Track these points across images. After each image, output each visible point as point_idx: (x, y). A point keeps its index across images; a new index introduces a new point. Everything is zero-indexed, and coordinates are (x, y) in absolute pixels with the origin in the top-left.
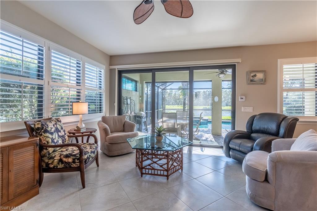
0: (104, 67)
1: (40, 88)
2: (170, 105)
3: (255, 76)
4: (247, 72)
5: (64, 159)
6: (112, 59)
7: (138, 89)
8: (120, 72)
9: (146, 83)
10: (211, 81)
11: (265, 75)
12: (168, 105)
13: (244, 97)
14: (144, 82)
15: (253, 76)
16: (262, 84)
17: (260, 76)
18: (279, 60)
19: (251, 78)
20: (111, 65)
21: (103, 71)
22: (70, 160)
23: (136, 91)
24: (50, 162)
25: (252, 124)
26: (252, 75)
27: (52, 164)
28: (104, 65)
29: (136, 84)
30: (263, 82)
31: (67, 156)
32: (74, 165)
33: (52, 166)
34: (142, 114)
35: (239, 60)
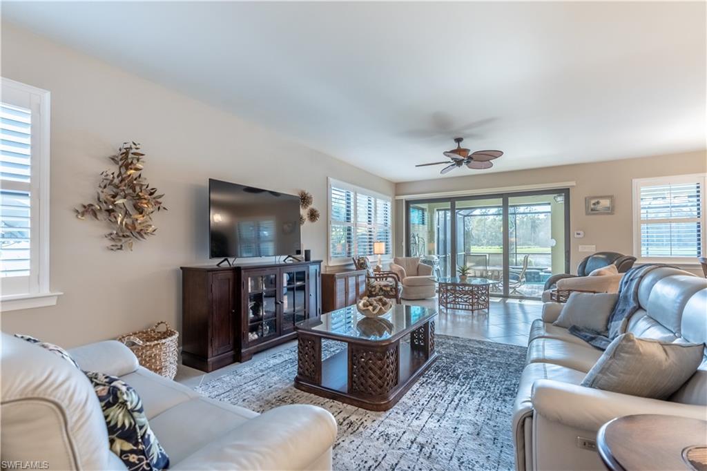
0: (391, 198)
1: (349, 230)
2: (482, 245)
3: (598, 203)
4: (586, 199)
5: (384, 288)
6: (398, 187)
7: (426, 221)
8: (408, 203)
9: (438, 210)
10: (549, 204)
11: (612, 202)
12: (478, 245)
13: (581, 232)
14: (435, 209)
15: (594, 204)
16: (608, 214)
17: (605, 203)
18: (635, 181)
19: (592, 206)
20: (397, 195)
21: (389, 204)
22: (389, 289)
23: (423, 224)
24: (373, 290)
25: (585, 267)
26: (593, 201)
27: (374, 291)
28: (390, 196)
29: (423, 213)
30: (610, 211)
31: (385, 286)
32: (391, 293)
33: (374, 293)
34: (433, 258)
35: (573, 183)
